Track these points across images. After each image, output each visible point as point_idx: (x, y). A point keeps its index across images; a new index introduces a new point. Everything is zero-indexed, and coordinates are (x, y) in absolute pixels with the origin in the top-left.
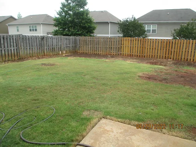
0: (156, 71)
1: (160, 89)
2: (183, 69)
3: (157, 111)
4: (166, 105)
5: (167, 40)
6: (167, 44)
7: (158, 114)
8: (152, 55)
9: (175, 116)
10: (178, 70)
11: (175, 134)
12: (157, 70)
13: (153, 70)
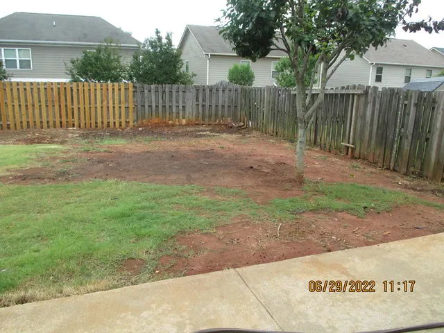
0: (41, 159)
1: (52, 198)
2: (102, 144)
3: (48, 251)
4: (68, 230)
5: (59, 83)
6: (59, 94)
7: (50, 257)
8: (28, 122)
9: (89, 249)
10: (91, 148)
11: (92, 287)
12: (42, 155)
13: (32, 157)
